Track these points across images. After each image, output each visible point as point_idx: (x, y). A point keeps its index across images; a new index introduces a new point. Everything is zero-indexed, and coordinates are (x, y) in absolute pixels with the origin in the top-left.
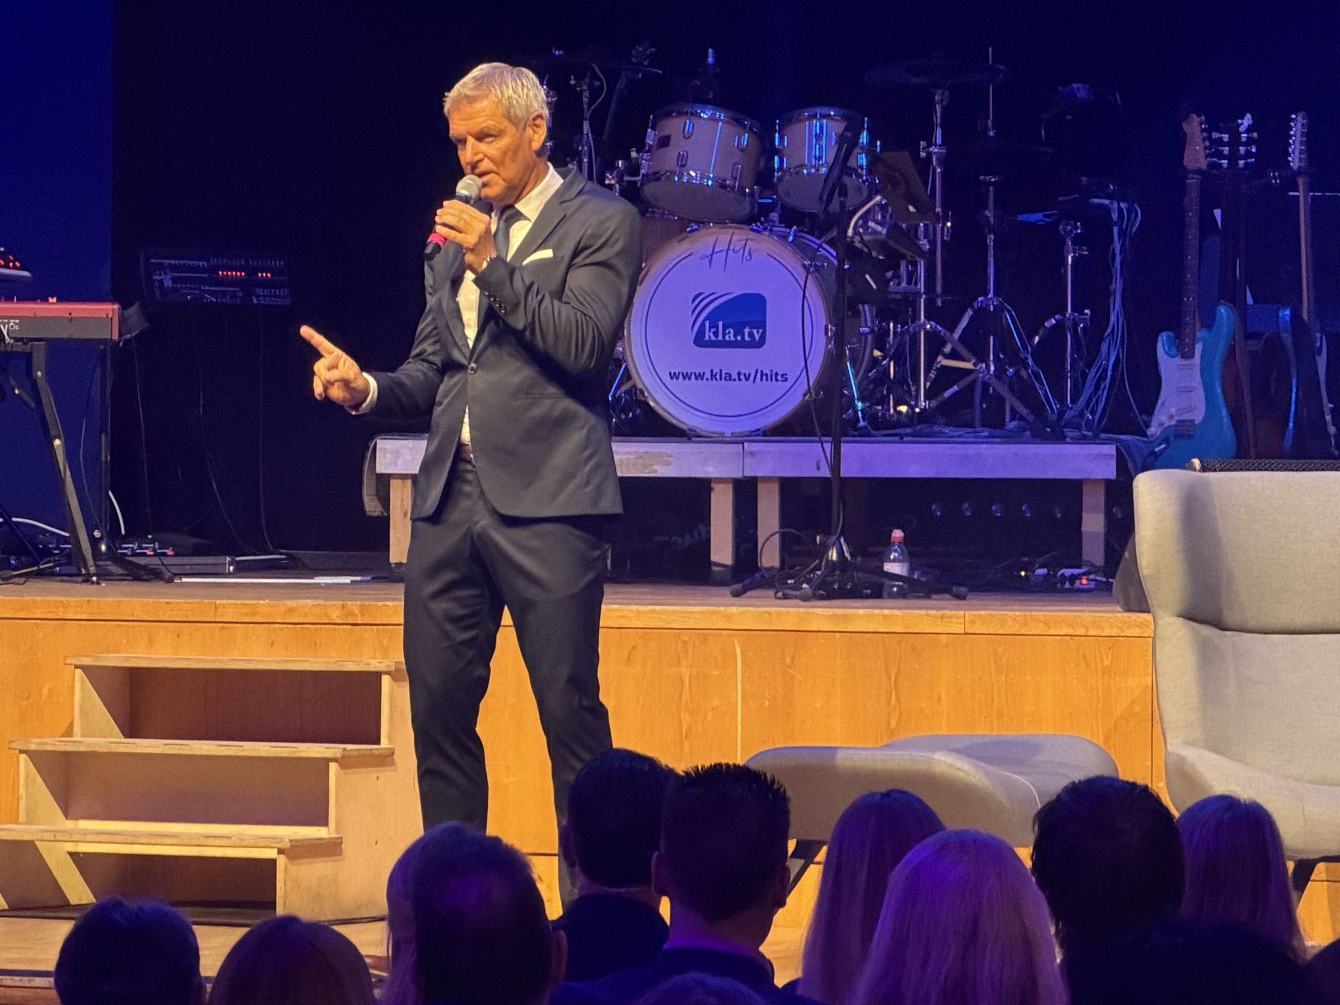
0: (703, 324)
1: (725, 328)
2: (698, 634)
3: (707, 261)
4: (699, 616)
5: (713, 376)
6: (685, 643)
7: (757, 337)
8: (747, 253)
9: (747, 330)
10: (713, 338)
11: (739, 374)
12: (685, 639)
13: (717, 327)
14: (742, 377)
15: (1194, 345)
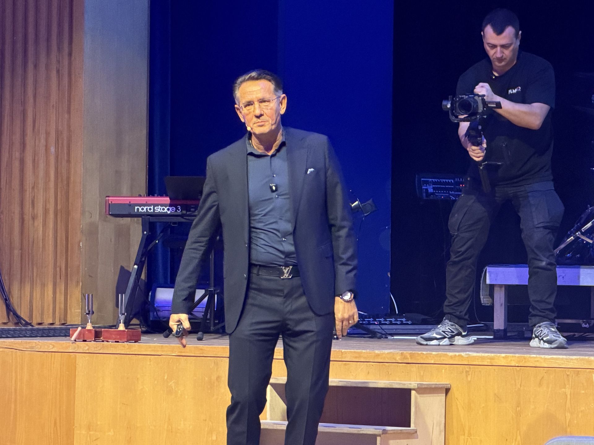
2: (575, 371)
4: (575, 361)
6: (568, 375)
12: (568, 373)
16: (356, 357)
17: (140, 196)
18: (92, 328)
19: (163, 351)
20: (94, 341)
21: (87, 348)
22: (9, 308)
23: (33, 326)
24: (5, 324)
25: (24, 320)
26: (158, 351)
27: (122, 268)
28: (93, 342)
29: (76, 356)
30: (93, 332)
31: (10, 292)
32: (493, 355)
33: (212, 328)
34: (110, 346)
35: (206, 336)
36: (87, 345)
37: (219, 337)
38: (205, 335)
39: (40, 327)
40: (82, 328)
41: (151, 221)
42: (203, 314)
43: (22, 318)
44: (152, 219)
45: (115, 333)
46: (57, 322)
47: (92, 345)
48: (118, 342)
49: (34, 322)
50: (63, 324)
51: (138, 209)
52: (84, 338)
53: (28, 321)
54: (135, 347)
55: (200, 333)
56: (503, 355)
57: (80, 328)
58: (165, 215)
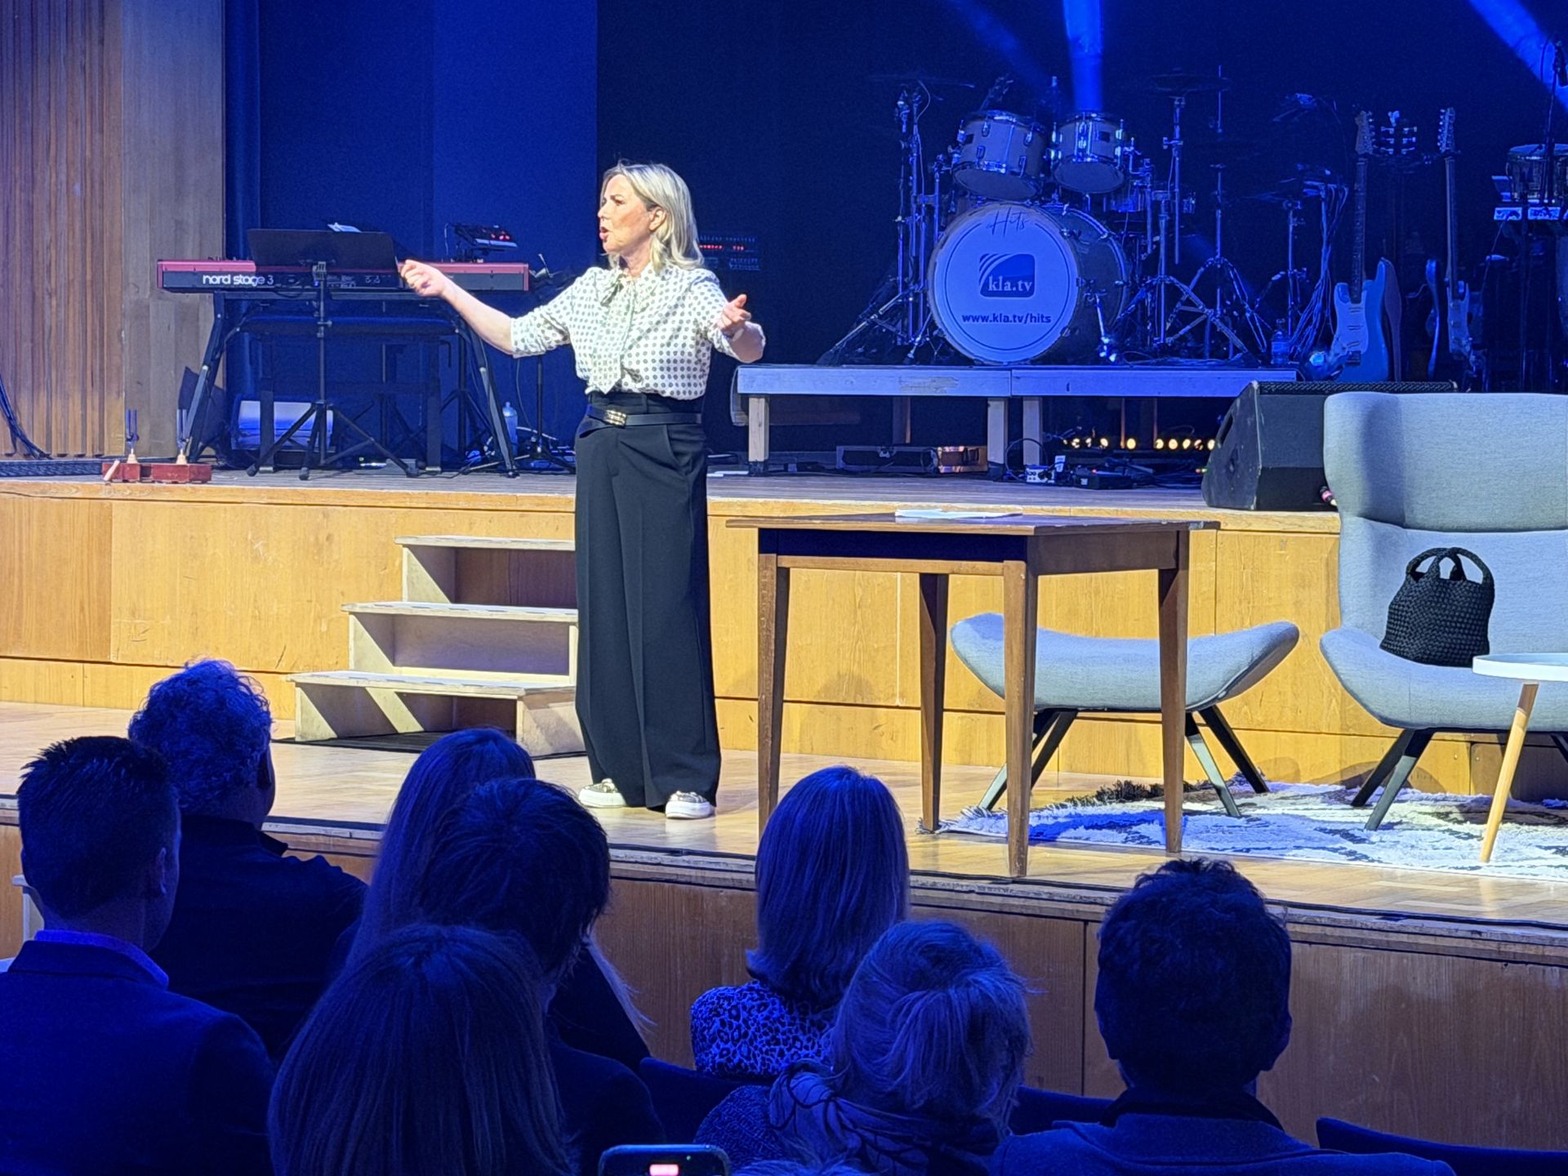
0: (987, 279)
1: (1004, 282)
3: (991, 229)
5: (995, 319)
7: (1028, 288)
8: (1020, 223)
9: (1020, 283)
10: (995, 289)
11: (1014, 317)
13: (998, 281)
14: (1017, 319)
15: (1361, 291)
16: (538, 505)
17: (210, 259)
18: (136, 462)
19: (244, 497)
20: (141, 481)
21: (129, 491)
22: (16, 432)
23: (51, 459)
24: (9, 455)
25: (38, 450)
26: (237, 496)
27: (187, 370)
28: (138, 484)
29: (111, 505)
30: (138, 469)
31: (16, 407)
32: (745, 500)
33: (323, 462)
34: (165, 490)
35: (313, 474)
36: (128, 488)
37: (335, 475)
38: (312, 471)
39: (63, 460)
40: (121, 461)
41: (228, 297)
42: (308, 439)
43: (35, 448)
44: (230, 296)
45: (171, 469)
46: (89, 453)
47: (137, 488)
48: (176, 483)
49: (54, 454)
50: (98, 456)
51: (207, 280)
52: (123, 476)
53: (46, 452)
54: (202, 490)
55: (304, 469)
56: (761, 500)
57: (117, 463)
58: (250, 289)
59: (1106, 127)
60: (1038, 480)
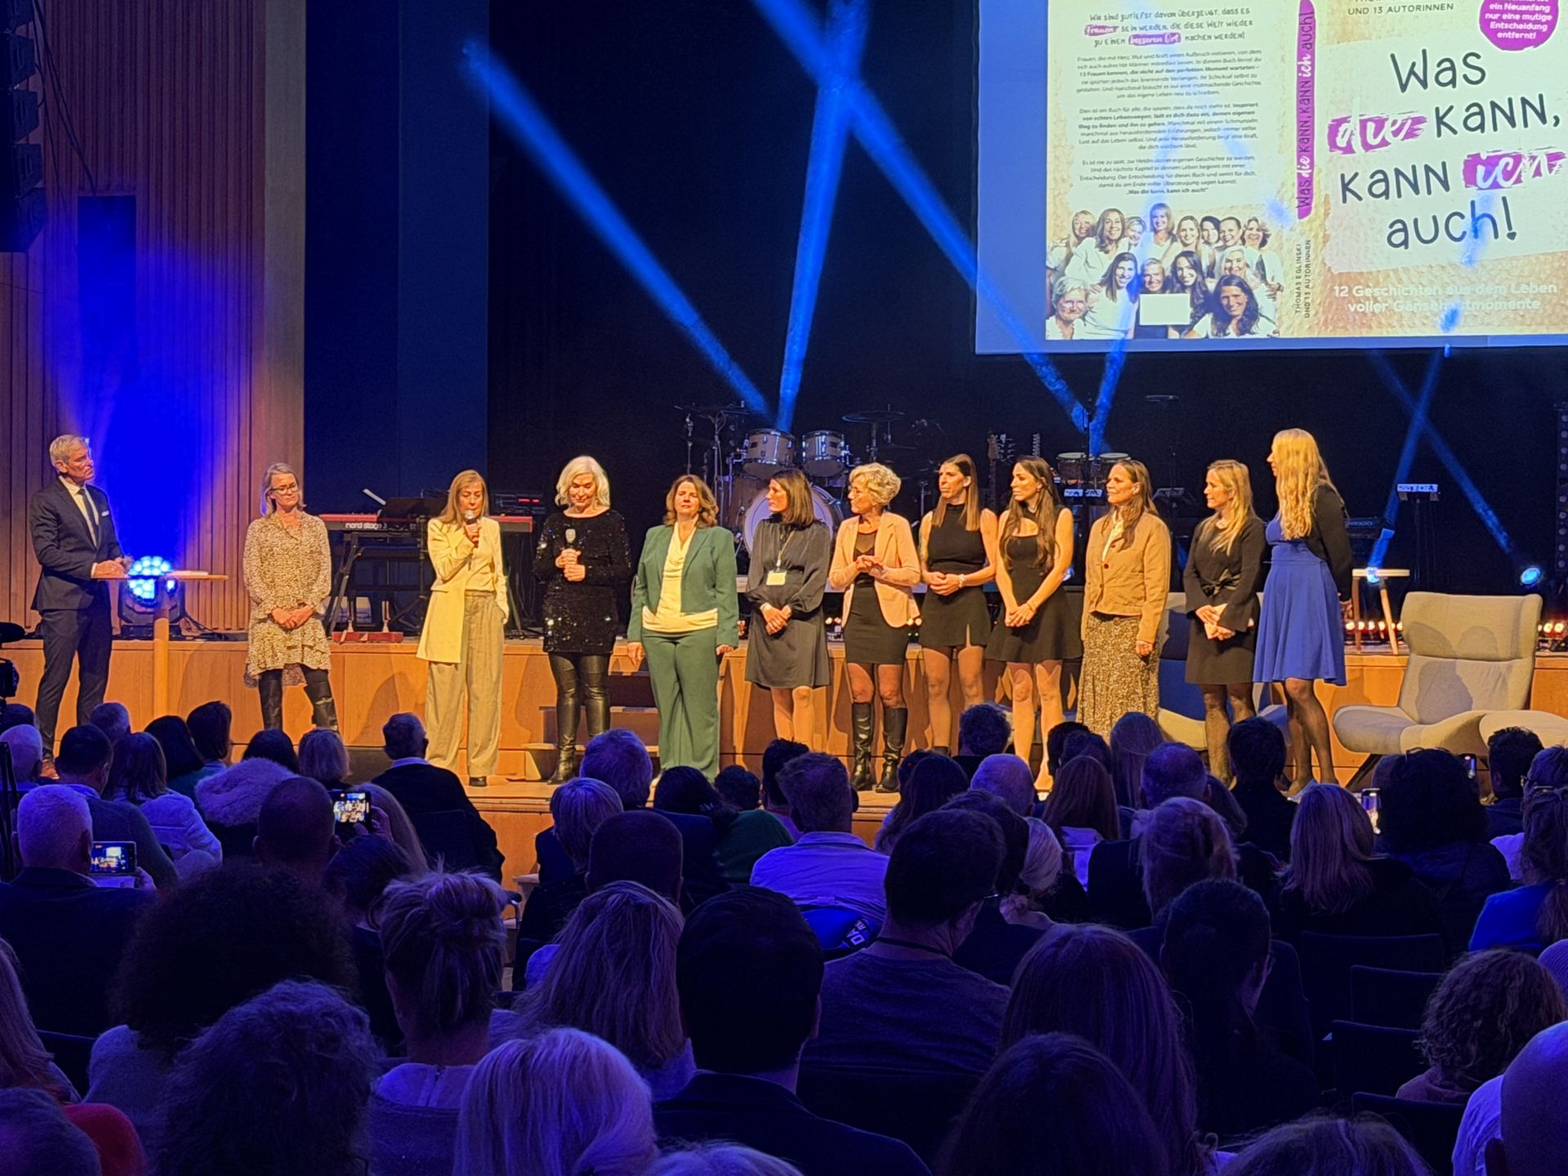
41: (359, 536)
51: (348, 526)
58: (373, 531)
59: (835, 440)
60: (833, 639)
